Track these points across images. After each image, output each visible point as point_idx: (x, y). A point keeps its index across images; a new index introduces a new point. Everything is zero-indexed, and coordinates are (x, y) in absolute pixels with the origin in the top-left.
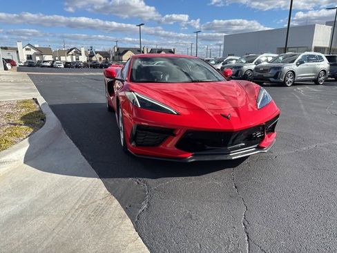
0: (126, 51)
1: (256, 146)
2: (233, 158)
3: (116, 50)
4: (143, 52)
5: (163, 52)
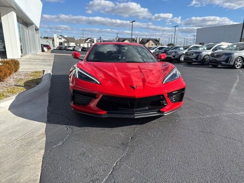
0: (124, 40)
1: (157, 110)
2: (136, 117)
3: (118, 40)
4: (136, 41)
5: (150, 41)
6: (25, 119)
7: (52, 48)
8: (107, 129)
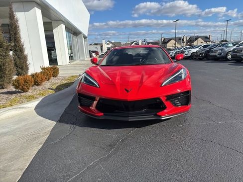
0: (170, 40)
1: (154, 114)
2: (130, 120)
3: (163, 40)
4: (183, 40)
5: (199, 39)
6: (42, 118)
7: (100, 53)
8: (103, 130)
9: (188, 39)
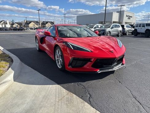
5: (49, 23)
9: (42, 22)
